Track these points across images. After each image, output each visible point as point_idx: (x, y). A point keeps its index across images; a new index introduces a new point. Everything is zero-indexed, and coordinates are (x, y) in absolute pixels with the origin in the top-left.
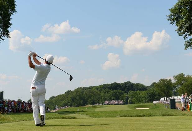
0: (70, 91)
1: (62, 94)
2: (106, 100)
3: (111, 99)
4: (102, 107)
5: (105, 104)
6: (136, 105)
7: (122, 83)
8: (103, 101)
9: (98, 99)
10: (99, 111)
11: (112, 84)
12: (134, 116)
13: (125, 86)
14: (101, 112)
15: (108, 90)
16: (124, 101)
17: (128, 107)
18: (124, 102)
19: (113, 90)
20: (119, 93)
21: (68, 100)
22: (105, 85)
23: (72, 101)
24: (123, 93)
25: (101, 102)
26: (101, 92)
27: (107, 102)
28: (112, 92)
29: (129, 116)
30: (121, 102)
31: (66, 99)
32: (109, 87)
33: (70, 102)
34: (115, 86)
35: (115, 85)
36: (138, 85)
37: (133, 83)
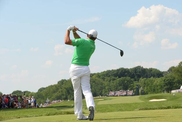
0: (65, 80)
1: (55, 84)
2: (111, 91)
3: (117, 89)
4: (107, 100)
5: (110, 96)
6: (149, 97)
7: (131, 69)
8: (107, 92)
9: (100, 90)
10: (108, 105)
11: (118, 70)
12: (156, 109)
13: (136, 72)
14: (111, 105)
15: (113, 77)
16: (135, 91)
17: (140, 98)
18: (133, 92)
19: (120, 77)
20: (128, 81)
21: (62, 91)
22: (109, 72)
23: (67, 92)
24: (132, 81)
25: (104, 93)
26: (104, 81)
27: (113, 93)
28: (118, 80)
29: (150, 109)
30: (131, 93)
31: (60, 90)
32: (114, 74)
33: (65, 94)
34: (122, 73)
35: (122, 71)
36: (151, 70)
37: (145, 68)
